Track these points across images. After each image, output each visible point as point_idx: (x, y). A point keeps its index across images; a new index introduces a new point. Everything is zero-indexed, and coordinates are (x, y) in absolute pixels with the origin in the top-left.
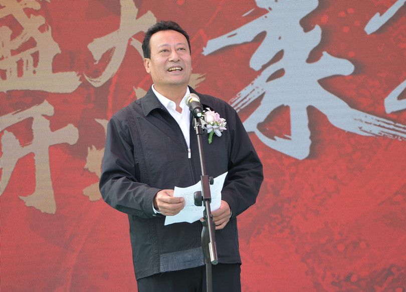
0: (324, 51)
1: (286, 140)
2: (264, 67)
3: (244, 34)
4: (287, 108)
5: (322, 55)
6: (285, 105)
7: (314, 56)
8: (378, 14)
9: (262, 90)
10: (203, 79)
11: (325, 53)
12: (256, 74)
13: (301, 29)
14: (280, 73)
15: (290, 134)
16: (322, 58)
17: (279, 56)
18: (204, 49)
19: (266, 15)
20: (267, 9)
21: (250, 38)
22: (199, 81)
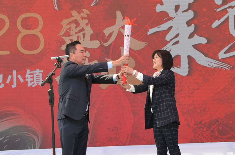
0: (195, 34)
1: (179, 68)
2: (171, 40)
3: (164, 27)
4: (180, 55)
5: (194, 35)
6: (179, 55)
7: (191, 36)
8: (217, 20)
9: (170, 49)
10: (147, 44)
11: (195, 35)
12: (168, 42)
13: (186, 25)
14: (177, 42)
15: (180, 66)
16: (194, 37)
17: (177, 36)
18: (148, 32)
19: (173, 20)
20: (173, 17)
21: (166, 29)
22: (145, 45)
